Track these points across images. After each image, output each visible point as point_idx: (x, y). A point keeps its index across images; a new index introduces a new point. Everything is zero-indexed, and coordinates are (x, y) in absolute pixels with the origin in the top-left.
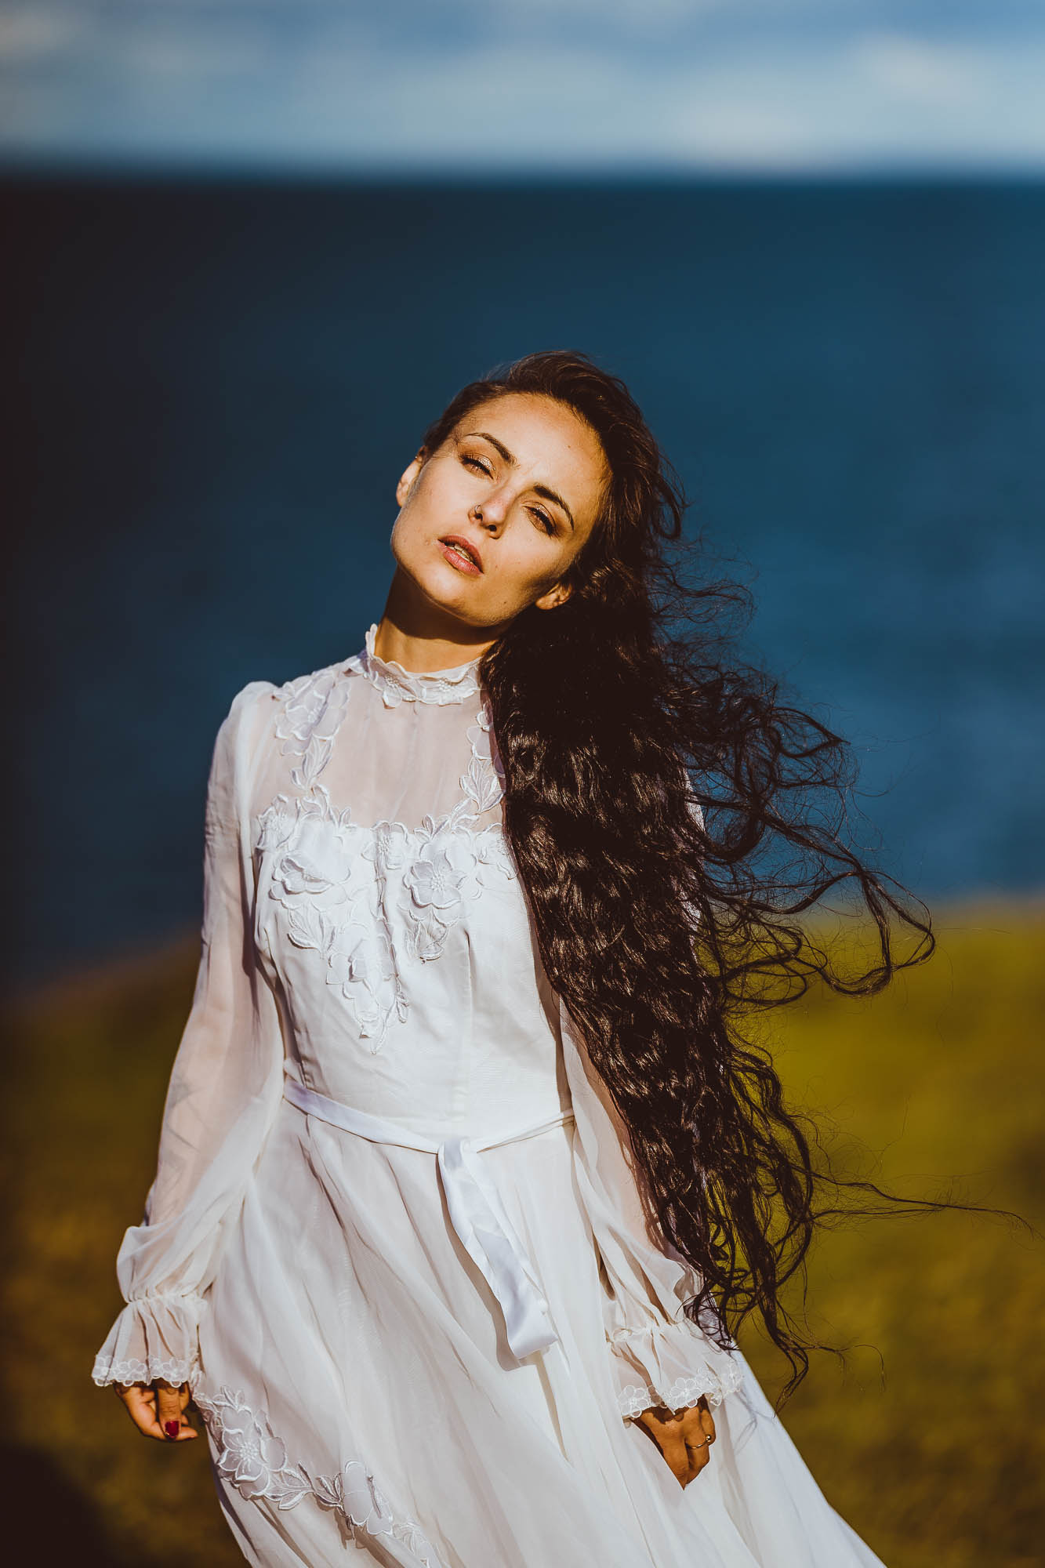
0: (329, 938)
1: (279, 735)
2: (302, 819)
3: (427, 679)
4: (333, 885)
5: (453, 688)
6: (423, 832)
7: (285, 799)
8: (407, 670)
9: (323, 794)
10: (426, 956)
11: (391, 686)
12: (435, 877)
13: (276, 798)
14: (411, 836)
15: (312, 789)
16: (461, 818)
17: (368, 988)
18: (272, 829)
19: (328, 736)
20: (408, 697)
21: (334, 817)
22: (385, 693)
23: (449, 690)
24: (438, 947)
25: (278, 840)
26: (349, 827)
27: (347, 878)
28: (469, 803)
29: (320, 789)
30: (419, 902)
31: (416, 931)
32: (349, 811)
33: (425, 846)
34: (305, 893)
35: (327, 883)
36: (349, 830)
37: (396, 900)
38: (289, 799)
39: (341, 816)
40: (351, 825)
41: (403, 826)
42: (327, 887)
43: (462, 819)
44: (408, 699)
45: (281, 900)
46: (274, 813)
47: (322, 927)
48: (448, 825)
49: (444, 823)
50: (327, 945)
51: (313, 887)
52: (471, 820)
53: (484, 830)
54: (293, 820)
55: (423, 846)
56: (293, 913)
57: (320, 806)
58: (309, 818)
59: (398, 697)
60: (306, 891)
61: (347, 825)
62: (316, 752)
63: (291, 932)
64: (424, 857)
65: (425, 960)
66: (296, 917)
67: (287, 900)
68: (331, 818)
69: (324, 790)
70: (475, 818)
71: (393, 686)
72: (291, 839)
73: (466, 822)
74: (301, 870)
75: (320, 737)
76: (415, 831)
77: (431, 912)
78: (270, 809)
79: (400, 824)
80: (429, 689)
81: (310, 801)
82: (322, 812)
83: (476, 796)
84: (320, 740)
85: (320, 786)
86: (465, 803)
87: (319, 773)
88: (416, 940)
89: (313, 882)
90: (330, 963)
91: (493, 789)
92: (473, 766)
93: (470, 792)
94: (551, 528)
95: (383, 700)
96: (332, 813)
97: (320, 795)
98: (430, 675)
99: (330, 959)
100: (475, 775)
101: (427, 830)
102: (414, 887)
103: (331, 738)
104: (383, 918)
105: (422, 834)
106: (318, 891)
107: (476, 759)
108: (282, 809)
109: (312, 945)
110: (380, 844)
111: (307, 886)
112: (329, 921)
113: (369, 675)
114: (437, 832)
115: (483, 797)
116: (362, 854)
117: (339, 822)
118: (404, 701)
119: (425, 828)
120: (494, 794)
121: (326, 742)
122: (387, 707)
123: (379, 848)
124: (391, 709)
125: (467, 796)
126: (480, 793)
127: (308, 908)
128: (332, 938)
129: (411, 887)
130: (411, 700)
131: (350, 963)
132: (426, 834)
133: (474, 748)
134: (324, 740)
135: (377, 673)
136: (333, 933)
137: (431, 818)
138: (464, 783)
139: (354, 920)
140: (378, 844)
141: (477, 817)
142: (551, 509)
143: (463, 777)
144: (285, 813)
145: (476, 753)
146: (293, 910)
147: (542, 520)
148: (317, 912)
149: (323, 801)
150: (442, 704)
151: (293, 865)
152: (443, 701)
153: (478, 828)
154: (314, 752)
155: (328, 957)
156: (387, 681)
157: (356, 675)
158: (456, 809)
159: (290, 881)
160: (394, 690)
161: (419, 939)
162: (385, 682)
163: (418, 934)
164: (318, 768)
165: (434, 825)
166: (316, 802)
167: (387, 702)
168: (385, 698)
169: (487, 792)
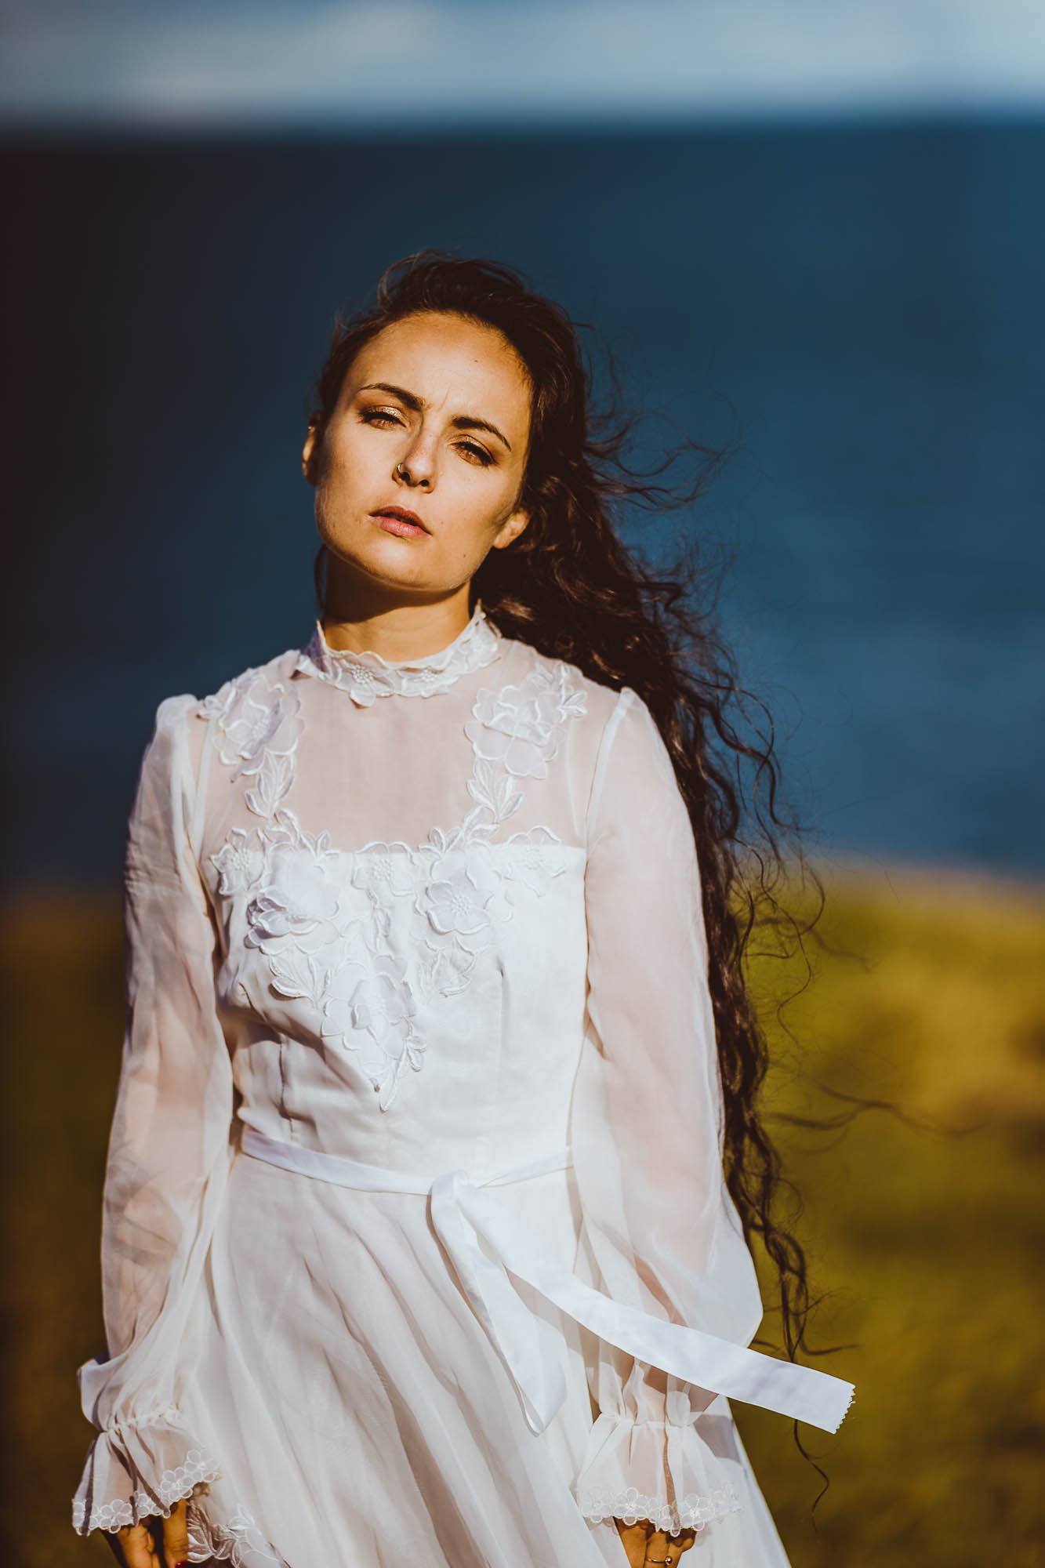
0: (322, 984)
1: (223, 760)
2: (270, 850)
3: (408, 670)
4: (320, 923)
5: (436, 676)
6: (429, 847)
7: (243, 832)
8: (385, 661)
9: (289, 818)
10: (446, 991)
11: (360, 684)
12: (456, 899)
13: (230, 833)
14: (415, 855)
15: (275, 815)
16: (474, 829)
17: (374, 1037)
18: (236, 869)
19: (285, 750)
20: (383, 690)
21: (308, 844)
22: (353, 692)
23: (432, 679)
24: (463, 979)
25: (248, 881)
26: (330, 854)
27: (336, 912)
28: (482, 811)
29: (285, 814)
30: (439, 928)
31: (435, 962)
32: (327, 835)
33: (436, 863)
34: (291, 935)
35: (314, 921)
36: (329, 857)
37: (406, 930)
38: (247, 831)
39: (316, 842)
40: (332, 851)
41: (404, 845)
42: (313, 926)
43: (477, 831)
44: (383, 695)
45: (260, 948)
46: (232, 851)
47: (311, 972)
48: (461, 840)
49: (456, 837)
50: (320, 992)
51: (299, 928)
52: (487, 831)
53: (505, 840)
54: (260, 854)
55: (432, 865)
56: (275, 961)
57: (288, 833)
58: (277, 849)
59: (370, 694)
60: (291, 932)
61: (328, 852)
62: (274, 773)
63: (276, 984)
64: (437, 878)
65: (447, 994)
66: (278, 963)
67: (265, 945)
68: (304, 846)
69: (290, 814)
70: (491, 828)
71: (363, 681)
72: (263, 876)
73: (480, 833)
74: (279, 908)
75: (277, 753)
76: (420, 847)
77: (454, 940)
78: (226, 845)
79: (401, 843)
80: (410, 680)
81: (275, 829)
82: (293, 839)
83: (488, 802)
84: (275, 756)
85: (285, 811)
86: (477, 810)
87: (283, 796)
88: (433, 973)
89: (298, 921)
90: (324, 1012)
91: (509, 793)
92: (478, 768)
93: (481, 798)
94: (486, 458)
95: (353, 701)
96: (305, 841)
97: (286, 821)
98: (412, 665)
99: (325, 1007)
100: (484, 778)
101: (436, 845)
102: (430, 911)
103: (290, 753)
104: (388, 952)
105: (429, 850)
106: (304, 932)
107: (481, 760)
108: (241, 844)
109: (303, 993)
110: (376, 867)
111: (292, 927)
112: (321, 965)
113: (327, 675)
114: (448, 846)
115: (499, 804)
116: (352, 882)
117: (315, 850)
118: (379, 697)
119: (432, 843)
120: (510, 799)
121: (284, 758)
122: (357, 706)
123: (376, 873)
124: (364, 707)
125: (478, 804)
126: (494, 799)
127: (292, 952)
128: (325, 982)
129: (426, 913)
130: (388, 694)
131: (351, 1009)
132: (435, 849)
133: (475, 747)
134: (280, 757)
135: (340, 670)
136: (326, 977)
137: (439, 831)
138: (471, 787)
139: (349, 960)
140: (373, 869)
141: (494, 827)
142: (480, 437)
143: (470, 782)
144: (247, 848)
145: (479, 753)
146: (274, 956)
147: (474, 453)
148: (304, 955)
149: (291, 828)
150: (426, 695)
151: (272, 905)
152: (426, 691)
153: (498, 839)
154: (270, 771)
155: (323, 1004)
156: (355, 677)
157: (308, 677)
158: (467, 820)
159: (269, 923)
160: (366, 686)
161: (438, 972)
162: (353, 678)
163: (436, 967)
164: (280, 789)
165: (444, 840)
166: (283, 830)
167: (356, 700)
168: (354, 696)
169: (502, 799)
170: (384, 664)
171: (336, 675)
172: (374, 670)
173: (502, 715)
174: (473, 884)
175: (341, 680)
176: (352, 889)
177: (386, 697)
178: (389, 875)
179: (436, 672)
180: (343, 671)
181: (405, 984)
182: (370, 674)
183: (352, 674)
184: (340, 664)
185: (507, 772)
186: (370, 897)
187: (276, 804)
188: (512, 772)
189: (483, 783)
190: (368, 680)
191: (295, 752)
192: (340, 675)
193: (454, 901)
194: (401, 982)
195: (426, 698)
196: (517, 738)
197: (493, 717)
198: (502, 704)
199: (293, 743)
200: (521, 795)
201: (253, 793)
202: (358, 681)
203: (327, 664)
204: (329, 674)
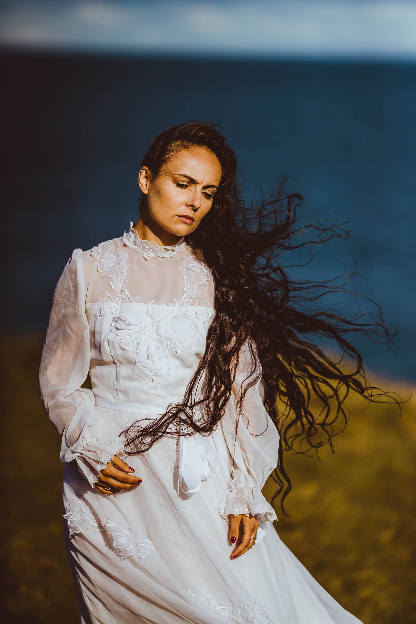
0: (136, 346)
1: (99, 270)
2: (119, 303)
4: (136, 326)
5: (172, 252)
7: (109, 295)
9: (126, 292)
10: (177, 351)
12: (182, 321)
13: (105, 295)
14: (167, 306)
15: (121, 291)
16: (185, 300)
17: (153, 363)
18: (107, 308)
20: (154, 255)
21: (132, 301)
22: (144, 254)
23: (170, 253)
24: (183, 347)
25: (111, 311)
27: (141, 323)
28: (188, 295)
29: (124, 291)
30: (175, 330)
32: (139, 299)
33: (174, 310)
34: (126, 330)
35: (134, 325)
36: (139, 305)
37: (164, 330)
38: (112, 296)
39: (135, 300)
41: (164, 303)
42: (133, 327)
45: (116, 333)
46: (105, 302)
47: (133, 342)
48: (182, 303)
49: (180, 302)
50: (136, 348)
51: (129, 327)
52: (189, 302)
53: (195, 305)
54: (116, 303)
57: (126, 297)
58: (122, 302)
59: (150, 256)
60: (126, 329)
61: (138, 303)
62: (120, 277)
63: (121, 345)
64: (174, 314)
66: (122, 338)
67: (119, 333)
68: (130, 301)
72: (118, 310)
73: (187, 302)
74: (123, 321)
76: (169, 304)
78: (104, 300)
79: (162, 302)
80: (165, 252)
81: (121, 296)
82: (127, 300)
83: (189, 292)
84: (120, 272)
86: (186, 295)
87: (123, 285)
88: (173, 344)
89: (130, 325)
90: (137, 355)
91: (195, 290)
92: (185, 281)
93: (187, 291)
94: (210, 196)
95: (144, 257)
96: (131, 300)
97: (125, 294)
98: (166, 247)
99: (137, 353)
100: (187, 285)
102: (173, 325)
103: (124, 271)
104: (158, 337)
105: (172, 306)
106: (131, 329)
107: (186, 278)
108: (109, 300)
109: (130, 349)
111: (127, 327)
112: (136, 339)
115: (193, 293)
116: (147, 313)
117: (135, 303)
118: (153, 257)
119: (173, 303)
120: (196, 291)
121: (122, 273)
122: (145, 259)
123: (154, 311)
124: (148, 260)
126: (191, 292)
127: (127, 335)
128: (138, 345)
131: (147, 354)
132: (173, 305)
133: (184, 274)
136: (138, 343)
137: (175, 300)
138: (184, 287)
139: (145, 338)
140: (154, 309)
141: (192, 300)
143: (183, 285)
144: (111, 301)
145: (185, 276)
146: (121, 336)
148: (130, 336)
149: (127, 295)
150: (168, 257)
151: (121, 320)
152: (168, 256)
153: (193, 304)
154: (118, 277)
155: (137, 352)
156: (146, 249)
157: (128, 247)
158: (183, 298)
159: (119, 325)
160: (149, 253)
163: (174, 342)
164: (122, 283)
165: (176, 303)
166: (123, 296)
167: (145, 257)
168: (144, 256)
169: (194, 291)
170: (158, 246)
171: (140, 248)
172: (153, 248)
173: (192, 265)
174: (187, 317)
175: (141, 249)
176: (146, 315)
177: (155, 257)
178: (159, 312)
180: (142, 247)
181: (164, 347)
182: (151, 249)
184: (142, 244)
185: (195, 283)
186: (152, 318)
187: (121, 287)
188: (196, 283)
189: (187, 286)
190: (150, 251)
191: (126, 271)
194: (162, 347)
196: (197, 272)
197: (189, 265)
198: (191, 261)
199: (125, 268)
200: (200, 290)
201: (112, 283)
202: (147, 251)
203: (138, 243)
204: (137, 247)
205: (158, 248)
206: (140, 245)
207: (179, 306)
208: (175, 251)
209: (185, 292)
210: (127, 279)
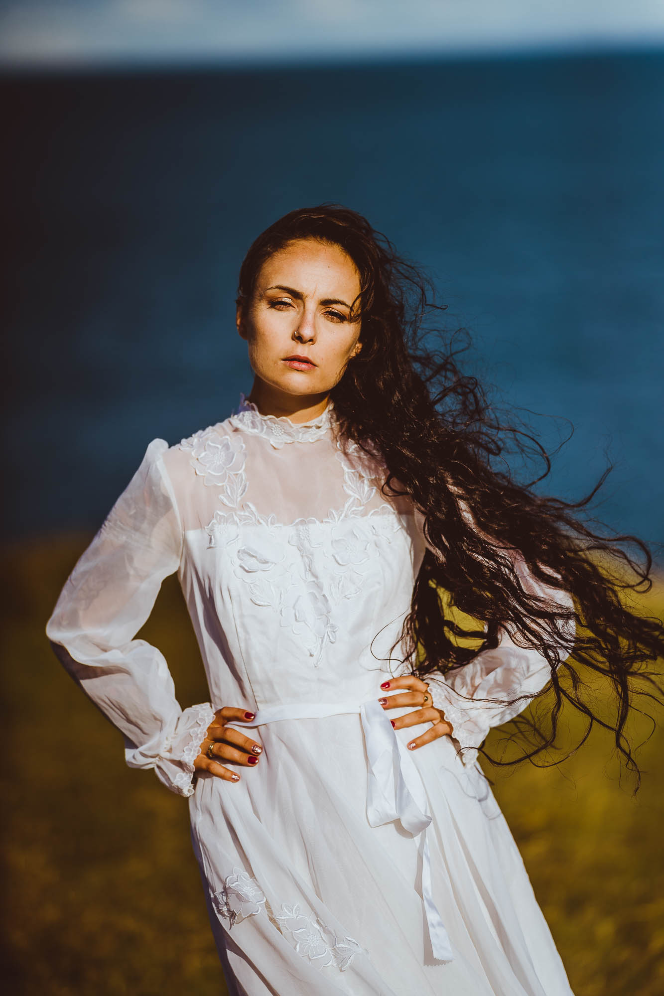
0: (279, 598)
1: (198, 473)
2: (241, 525)
3: (305, 427)
4: (276, 564)
5: (317, 430)
6: (328, 520)
7: (222, 515)
8: (293, 422)
9: (250, 508)
10: (348, 596)
11: (276, 436)
12: (348, 546)
13: (214, 513)
14: (321, 525)
15: (242, 506)
16: (351, 510)
17: (307, 625)
19: (239, 471)
20: (289, 440)
21: (263, 522)
22: (272, 440)
23: (315, 432)
24: (357, 589)
25: (228, 540)
26: (276, 527)
27: (283, 558)
28: (354, 499)
29: (248, 506)
30: (341, 563)
32: (273, 516)
33: (334, 529)
34: (260, 571)
35: (273, 563)
36: (274, 528)
37: (322, 566)
38: (225, 514)
39: (268, 520)
40: (277, 525)
41: (316, 519)
42: (272, 566)
44: (289, 442)
45: (244, 578)
46: (217, 523)
48: (345, 515)
49: (342, 514)
50: (278, 603)
51: (265, 566)
52: (358, 511)
53: (368, 514)
54: (235, 526)
56: (252, 586)
57: (250, 516)
59: (281, 441)
60: (261, 569)
61: (275, 526)
62: (235, 484)
63: (253, 599)
64: (335, 536)
65: (349, 598)
66: (254, 587)
67: (247, 577)
68: (260, 523)
69: (251, 505)
70: (360, 508)
71: (278, 434)
72: (239, 537)
73: (354, 512)
74: (252, 556)
75: (234, 472)
76: (323, 521)
77: (351, 568)
78: (214, 521)
79: (314, 519)
80: (305, 433)
81: (242, 513)
82: (253, 519)
84: (234, 474)
85: (249, 503)
86: (352, 499)
87: (242, 494)
88: (340, 587)
89: (266, 562)
90: (281, 613)
91: (366, 489)
92: (347, 476)
93: (351, 493)
94: (341, 318)
95: (271, 445)
96: (261, 521)
97: (249, 510)
98: (308, 424)
99: (281, 611)
100: (351, 482)
101: (332, 519)
102: (334, 554)
103: (241, 472)
104: (314, 579)
105: (329, 522)
106: (268, 569)
107: (348, 472)
108: (222, 520)
109: (268, 603)
110: (301, 533)
111: (261, 566)
112: (278, 586)
113: (256, 430)
114: (339, 519)
115: (362, 495)
116: (289, 541)
117: (268, 526)
118: (286, 443)
119: (329, 518)
120: (367, 493)
121: (239, 475)
122: (275, 448)
123: (301, 536)
124: (278, 449)
125: (350, 496)
126: (358, 494)
127: (262, 581)
128: (282, 595)
129: (333, 556)
130: (291, 442)
131: (294, 612)
132: (331, 521)
133: (342, 466)
134: (237, 474)
135: (265, 427)
136: (282, 592)
137: (333, 512)
138: (344, 488)
139: (292, 582)
141: (362, 508)
142: (337, 308)
143: (344, 485)
144: (227, 523)
145: (345, 468)
146: (252, 583)
147: (335, 316)
148: (267, 581)
149: (252, 513)
150: (313, 441)
151: (249, 554)
152: (312, 439)
153: (364, 514)
154: (232, 483)
155: (281, 608)
156: (273, 431)
157: (242, 431)
158: (347, 505)
159: (248, 564)
160: (280, 437)
161: (343, 586)
162: (272, 433)
163: (341, 584)
164: (240, 491)
165: (336, 516)
166: (247, 514)
167: (274, 445)
168: (272, 443)
169: (363, 492)
170: (292, 425)
171: (262, 429)
172: (285, 429)
174: (357, 537)
175: (265, 432)
176: (288, 544)
177: (290, 443)
178: (309, 536)
179: (319, 428)
180: (267, 428)
181: (324, 596)
182: (283, 430)
183: (272, 430)
184: (265, 424)
185: (363, 478)
186: (300, 550)
187: (239, 499)
188: (365, 477)
189: (351, 485)
190: (280, 434)
191: (245, 470)
192: (265, 430)
193: (347, 548)
194: (322, 595)
195: (312, 443)
197: (349, 449)
199: (242, 467)
201: (224, 496)
202: (275, 434)
203: (258, 424)
204: (257, 429)
205: (291, 427)
206: (262, 424)
207: (341, 520)
208: (321, 429)
209: (349, 496)
210: (248, 483)
